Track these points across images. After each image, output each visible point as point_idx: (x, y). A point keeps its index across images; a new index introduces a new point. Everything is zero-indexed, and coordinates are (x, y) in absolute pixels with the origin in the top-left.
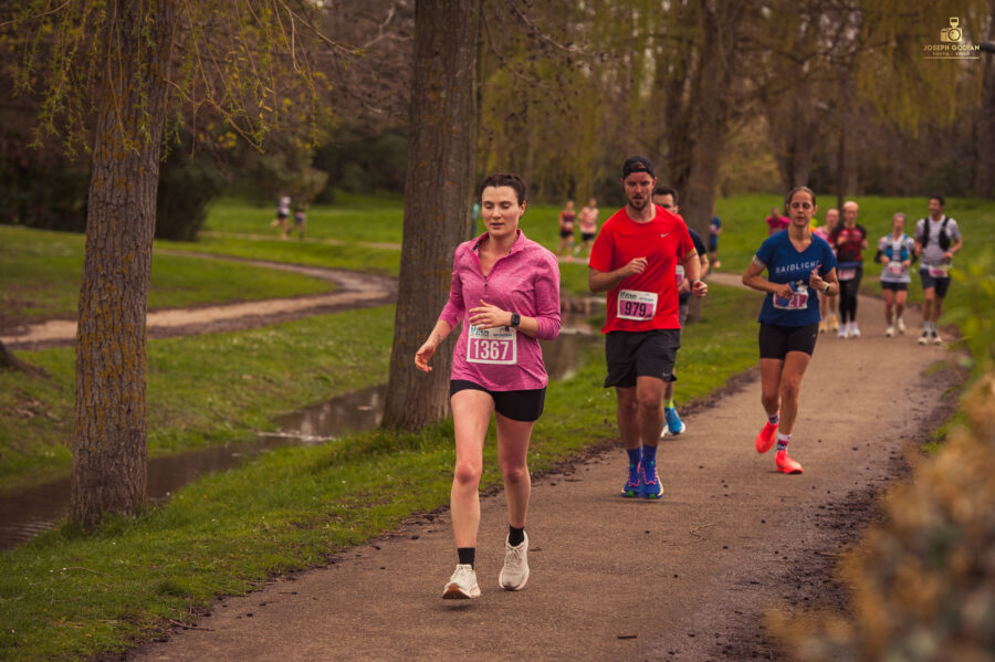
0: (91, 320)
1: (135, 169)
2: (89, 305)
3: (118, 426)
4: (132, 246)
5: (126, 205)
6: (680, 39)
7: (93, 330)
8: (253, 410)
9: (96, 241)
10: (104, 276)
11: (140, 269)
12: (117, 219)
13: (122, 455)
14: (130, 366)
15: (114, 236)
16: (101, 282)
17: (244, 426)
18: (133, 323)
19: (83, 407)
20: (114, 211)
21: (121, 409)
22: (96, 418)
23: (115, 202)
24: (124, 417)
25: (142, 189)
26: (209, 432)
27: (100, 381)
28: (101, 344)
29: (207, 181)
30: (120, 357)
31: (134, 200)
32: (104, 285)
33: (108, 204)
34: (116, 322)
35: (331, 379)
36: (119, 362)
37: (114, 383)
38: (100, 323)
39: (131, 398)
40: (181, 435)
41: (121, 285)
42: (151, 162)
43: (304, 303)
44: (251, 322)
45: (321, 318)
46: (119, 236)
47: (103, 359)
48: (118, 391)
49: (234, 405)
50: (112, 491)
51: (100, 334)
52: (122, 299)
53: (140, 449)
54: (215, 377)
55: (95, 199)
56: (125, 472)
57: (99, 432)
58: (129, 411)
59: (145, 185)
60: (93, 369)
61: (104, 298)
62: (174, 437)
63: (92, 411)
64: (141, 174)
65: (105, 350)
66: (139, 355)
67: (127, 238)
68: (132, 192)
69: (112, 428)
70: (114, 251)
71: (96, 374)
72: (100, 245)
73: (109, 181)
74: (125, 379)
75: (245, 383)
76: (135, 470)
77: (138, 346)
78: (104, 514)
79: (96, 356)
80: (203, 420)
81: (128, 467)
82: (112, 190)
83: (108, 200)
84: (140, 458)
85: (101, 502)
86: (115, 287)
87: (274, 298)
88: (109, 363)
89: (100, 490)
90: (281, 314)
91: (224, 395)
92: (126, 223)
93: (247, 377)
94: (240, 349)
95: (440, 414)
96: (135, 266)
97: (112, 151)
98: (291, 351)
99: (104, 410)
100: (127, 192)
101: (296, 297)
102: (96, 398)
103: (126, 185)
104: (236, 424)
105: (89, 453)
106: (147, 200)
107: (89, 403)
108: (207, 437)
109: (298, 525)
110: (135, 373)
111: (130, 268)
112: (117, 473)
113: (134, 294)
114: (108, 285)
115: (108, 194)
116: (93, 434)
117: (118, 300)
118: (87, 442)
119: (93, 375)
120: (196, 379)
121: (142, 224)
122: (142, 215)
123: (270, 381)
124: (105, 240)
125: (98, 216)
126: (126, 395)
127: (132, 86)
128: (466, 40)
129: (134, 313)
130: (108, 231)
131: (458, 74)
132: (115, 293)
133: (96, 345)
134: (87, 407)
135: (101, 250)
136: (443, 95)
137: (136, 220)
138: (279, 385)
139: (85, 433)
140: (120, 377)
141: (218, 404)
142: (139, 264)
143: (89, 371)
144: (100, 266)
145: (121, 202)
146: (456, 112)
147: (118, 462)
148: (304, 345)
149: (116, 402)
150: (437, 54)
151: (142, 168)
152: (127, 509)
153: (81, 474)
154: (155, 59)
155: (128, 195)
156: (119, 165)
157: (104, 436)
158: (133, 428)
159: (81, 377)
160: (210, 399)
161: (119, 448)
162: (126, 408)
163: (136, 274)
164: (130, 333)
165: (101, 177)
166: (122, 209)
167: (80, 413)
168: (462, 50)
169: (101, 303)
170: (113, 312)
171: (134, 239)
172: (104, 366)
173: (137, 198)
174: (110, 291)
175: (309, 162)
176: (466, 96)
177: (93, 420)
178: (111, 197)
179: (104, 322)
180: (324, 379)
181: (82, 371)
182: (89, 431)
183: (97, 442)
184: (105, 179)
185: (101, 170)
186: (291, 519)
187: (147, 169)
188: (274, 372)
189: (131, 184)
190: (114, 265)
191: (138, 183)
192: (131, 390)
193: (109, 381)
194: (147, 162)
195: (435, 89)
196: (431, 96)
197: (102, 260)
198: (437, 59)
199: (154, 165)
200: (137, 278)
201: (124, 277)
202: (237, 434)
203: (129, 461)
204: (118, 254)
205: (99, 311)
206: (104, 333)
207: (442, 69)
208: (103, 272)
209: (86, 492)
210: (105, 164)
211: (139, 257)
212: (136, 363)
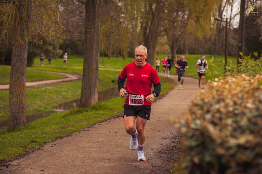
0: (13, 82)
1: (22, 47)
2: (12, 79)
3: (19, 106)
4: (22, 65)
5: (20, 55)
6: (146, 18)
7: (13, 84)
8: (48, 105)
9: (14, 64)
10: (15, 72)
11: (24, 70)
12: (18, 59)
13: (20, 113)
14: (22, 92)
15: (18, 63)
16: (15, 73)
17: (46, 108)
18: (22, 83)
19: (11, 102)
20: (18, 57)
21: (20, 102)
22: (14, 104)
23: (18, 55)
24: (21, 104)
25: (24, 52)
26: (38, 110)
27: (15, 96)
28: (15, 87)
29: (34, 52)
30: (19, 90)
31: (22, 54)
32: (16, 74)
33: (16, 55)
34: (19, 82)
35: (66, 97)
36: (19, 92)
37: (18, 97)
38: (15, 82)
39: (22, 100)
40: (31, 110)
41: (19, 74)
42: (26, 45)
43: (59, 80)
44: (46, 85)
45: (63, 84)
46: (19, 62)
47: (16, 91)
48: (19, 98)
49: (43, 103)
50: (18, 121)
51: (15, 85)
52: (20, 77)
53: (24, 111)
54: (39, 97)
55: (13, 54)
56: (21, 117)
57: (15, 108)
58: (22, 103)
59: (25, 51)
60: (13, 93)
61: (16, 77)
62: (30, 111)
63: (13, 103)
64: (24, 49)
65: (16, 89)
66: (24, 90)
67: (21, 63)
68: (22, 52)
69: (18, 107)
70: (18, 66)
71: (14, 94)
72: (15, 65)
73: (17, 50)
74: (21, 95)
75: (46, 99)
76: (23, 116)
77: (24, 88)
78: (16, 126)
79: (14, 90)
80: (36, 107)
81: (22, 116)
82: (17, 52)
83: (16, 54)
84: (24, 114)
85: (16, 124)
86: (18, 74)
87: (51, 79)
88: (17, 92)
89: (15, 121)
90: (53, 83)
91: (41, 101)
92: (21, 60)
93: (46, 97)
94: (44, 91)
95: (92, 104)
96: (23, 70)
97: (17, 43)
98: (56, 91)
99: (16, 102)
100: (21, 52)
101: (57, 79)
102: (14, 100)
103: (20, 51)
104: (44, 108)
105: (13, 112)
106: (25, 54)
107: (12, 101)
108: (37, 111)
109: (61, 128)
110: (23, 94)
111: (22, 70)
112: (19, 117)
113: (23, 76)
114: (17, 74)
115: (16, 53)
116: (14, 108)
117: (19, 77)
118: (12, 110)
119: (13, 95)
120: (34, 97)
121: (24, 60)
122: (24, 58)
123: (52, 98)
124: (16, 64)
125: (14, 58)
126: (21, 99)
127: (21, 28)
128: (98, 17)
129: (23, 80)
130: (16, 61)
131: (96, 25)
132: (18, 76)
133: (14, 88)
134: (12, 102)
135: (15, 66)
136: (92, 30)
137: (23, 59)
138: (54, 99)
139: (12, 108)
140: (20, 95)
141: (40, 103)
142: (24, 69)
143: (12, 94)
144: (15, 70)
145: (19, 55)
146: (95, 34)
147: (19, 114)
148: (59, 90)
149: (19, 101)
150: (91, 21)
151: (24, 47)
152: (22, 125)
153: (11, 117)
154: (27, 22)
155: (21, 53)
156: (19, 46)
157: (16, 109)
158: (23, 107)
159: (10, 95)
160: (38, 102)
161: (20, 111)
162: (21, 102)
163: (23, 71)
164: (22, 85)
165: (15, 49)
166: (20, 57)
167: (11, 103)
168: (97, 20)
169: (15, 78)
170: (18, 80)
171: (22, 63)
172: (16, 93)
173: (23, 54)
174: (17, 75)
175: (58, 48)
176: (98, 31)
177: (13, 105)
178: (17, 54)
179: (16, 82)
180: (64, 98)
181: (11, 94)
182: (13, 107)
183: (15, 110)
184: (16, 50)
185: (14, 48)
186: (60, 127)
187: (25, 47)
188: (52, 96)
189: (22, 51)
190: (18, 69)
191: (23, 50)
192: (22, 98)
193: (17, 96)
194: (25, 45)
195: (90, 29)
196: (89, 30)
197: (15, 68)
198: (91, 22)
199: (27, 46)
200: (23, 72)
201: (20, 72)
202: (44, 110)
203: (22, 114)
204: (19, 67)
205: (15, 80)
206: (16, 85)
207: (92, 24)
208: (15, 71)
209: (12, 122)
210: (16, 46)
211: (24, 68)
212: (23, 92)
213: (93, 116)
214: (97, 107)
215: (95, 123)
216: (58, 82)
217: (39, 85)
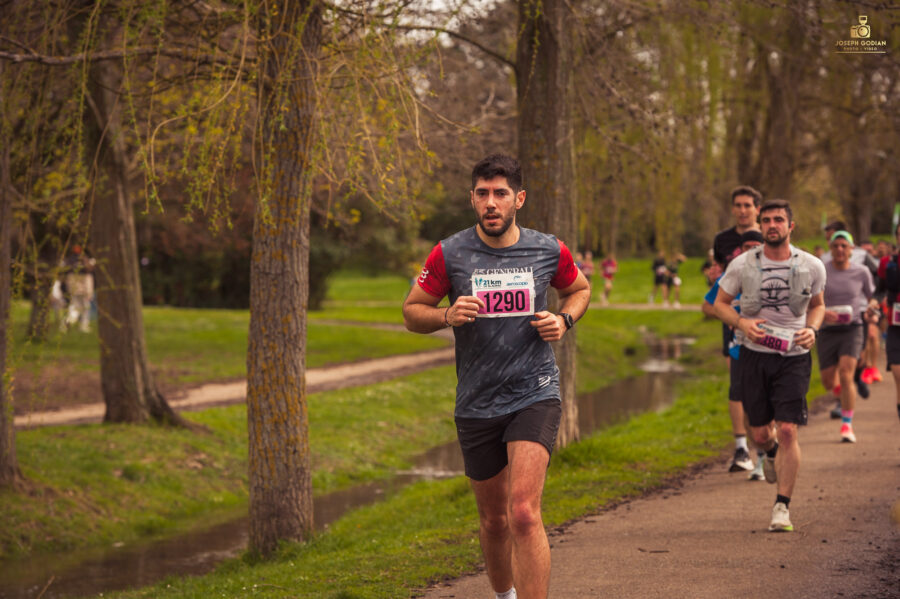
0: (259, 375)
1: (289, 242)
2: (256, 362)
3: (286, 465)
4: (290, 308)
5: (283, 274)
7: (261, 383)
8: (390, 452)
9: (259, 306)
10: (267, 336)
11: (298, 328)
12: (276, 285)
13: (291, 491)
14: (293, 412)
15: (274, 300)
16: (265, 342)
17: (383, 466)
18: (294, 375)
19: (256, 451)
20: (273, 280)
21: (288, 450)
22: (267, 459)
23: (273, 272)
24: (291, 456)
25: (296, 259)
26: (352, 473)
27: (269, 426)
28: (268, 395)
29: (327, 256)
30: (284, 405)
31: (289, 269)
32: (268, 344)
33: (267, 274)
34: (280, 375)
36: (284, 410)
37: (281, 428)
38: (266, 377)
39: (296, 440)
40: (329, 477)
41: (282, 342)
42: (302, 234)
43: (424, 358)
44: (379, 377)
46: (278, 301)
47: (270, 407)
48: (284, 435)
49: (372, 448)
50: (285, 522)
51: (267, 387)
52: (283, 355)
53: (306, 483)
54: (355, 425)
55: (257, 270)
56: (294, 504)
57: (271, 471)
58: (295, 452)
59: (298, 256)
60: (262, 417)
61: (269, 355)
62: (324, 479)
63: (263, 453)
64: (294, 246)
65: (272, 400)
66: (300, 403)
67: (285, 302)
68: (288, 262)
69: (282, 467)
70: (275, 314)
71: (265, 421)
72: (263, 309)
73: (268, 254)
74: (289, 423)
75: (379, 430)
76: (303, 503)
77: (300, 396)
78: (279, 542)
79: (264, 405)
80: (347, 462)
81: (297, 500)
82: (270, 262)
83: (267, 271)
84: (306, 492)
85: (276, 532)
86: (276, 345)
87: (397, 355)
88: (276, 411)
89: (274, 522)
90: (405, 369)
91: (363, 440)
92: (284, 289)
93: (381, 424)
94: (373, 400)
96: (293, 326)
98: (417, 399)
99: (274, 451)
100: (283, 262)
102: (266, 441)
103: (282, 257)
104: (377, 465)
105: (263, 489)
106: (301, 269)
107: (261, 447)
108: (352, 477)
109: (447, 542)
110: (298, 418)
111: (289, 328)
112: (288, 506)
113: (294, 349)
114: (271, 344)
115: (267, 265)
116: (266, 473)
117: (280, 356)
118: (261, 481)
119: (262, 422)
120: (338, 427)
121: (298, 289)
122: (297, 282)
123: (402, 427)
124: (267, 305)
125: (259, 284)
126: (292, 437)
127: (282, 171)
128: (563, 114)
129: (295, 368)
130: (269, 297)
131: (558, 144)
132: (277, 350)
133: (264, 396)
134: (259, 451)
135: (264, 314)
136: (546, 162)
137: (292, 286)
138: (410, 429)
139: (259, 473)
140: (286, 422)
141: (359, 449)
142: (297, 323)
143: (259, 418)
144: (263, 328)
145: (279, 271)
146: (558, 176)
147: (288, 495)
148: (429, 393)
149: (283, 443)
150: (538, 127)
151: (295, 242)
152: (298, 537)
153: (257, 509)
154: (301, 148)
155: (284, 266)
156: (275, 240)
157: (275, 474)
158: (299, 466)
159: (252, 424)
160: (351, 445)
161: (288, 484)
162: (291, 449)
163: (295, 333)
164: (292, 384)
165: (260, 251)
166: (281, 278)
167: (253, 455)
168: (561, 122)
169: (266, 359)
170: (276, 367)
171: (291, 302)
172: (272, 415)
173: (292, 268)
174: (273, 348)
175: (416, 233)
176: (566, 163)
177: (264, 461)
178: (270, 268)
179: (270, 376)
181: (253, 420)
182: (262, 471)
183: (270, 480)
184: (264, 253)
185: (260, 245)
186: (440, 537)
187: (299, 242)
188: (404, 418)
189: (286, 256)
190: (276, 326)
191: (291, 254)
192: (296, 433)
193: (276, 427)
194: (299, 235)
195: (538, 158)
196: (535, 164)
197: (265, 322)
198: (539, 132)
199: (304, 238)
200: (295, 337)
201: (284, 335)
202: (378, 473)
203: (297, 495)
204: (278, 316)
205: (264, 366)
206: (270, 385)
207: (543, 140)
208: (267, 333)
209: (262, 524)
210: (264, 239)
211: (296, 318)
212: (299, 409)
213: (564, 488)
214: (576, 455)
215: (572, 517)
216: (423, 366)
217: (351, 378)
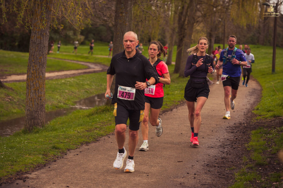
0: (31, 74)
1: (43, 33)
2: (30, 70)
3: (38, 103)
4: (42, 54)
7: (31, 77)
8: (69, 100)
9: (32, 53)
10: (34, 62)
11: (44, 61)
12: (38, 47)
13: (39, 111)
14: (41, 87)
15: (37, 52)
16: (33, 64)
17: (66, 104)
18: (42, 75)
19: (28, 98)
20: (37, 45)
21: (38, 99)
22: (32, 101)
23: (37, 43)
24: (39, 101)
25: (45, 39)
26: (57, 106)
27: (33, 91)
30: (38, 85)
31: (42, 42)
32: (34, 65)
33: (35, 43)
34: (37, 75)
35: (89, 92)
36: (38, 86)
37: (37, 92)
38: (33, 75)
39: (41, 96)
40: (50, 106)
41: (39, 65)
43: (80, 71)
44: (66, 76)
45: (85, 75)
46: (38, 52)
47: (34, 85)
48: (38, 94)
49: (63, 98)
50: (36, 121)
51: (33, 78)
52: (39, 69)
53: (43, 110)
54: (58, 91)
55: (32, 41)
56: (40, 116)
57: (33, 105)
58: (41, 99)
60: (31, 88)
61: (34, 68)
62: (48, 107)
63: (30, 99)
64: (44, 35)
65: (34, 83)
66: (43, 84)
67: (40, 52)
68: (42, 39)
69: (36, 104)
70: (37, 56)
71: (32, 89)
72: (33, 54)
73: (36, 37)
74: (39, 90)
75: (66, 93)
76: (42, 116)
77: (43, 82)
78: (34, 127)
79: (32, 84)
80: (55, 102)
81: (40, 114)
82: (37, 39)
83: (35, 42)
85: (33, 124)
86: (37, 65)
87: (72, 70)
89: (32, 121)
90: (74, 74)
91: (61, 96)
92: (40, 48)
93: (66, 91)
94: (64, 83)
96: (43, 60)
97: (36, 28)
98: (78, 84)
99: (34, 99)
100: (41, 40)
101: (78, 69)
102: (32, 96)
103: (40, 38)
104: (64, 104)
105: (30, 110)
106: (46, 42)
108: (56, 107)
109: (87, 131)
110: (42, 89)
111: (41, 60)
112: (37, 116)
113: (42, 68)
114: (35, 65)
115: (35, 40)
116: (31, 105)
118: (29, 108)
120: (53, 91)
122: (44, 46)
123: (73, 92)
124: (34, 53)
125: (32, 46)
126: (40, 95)
127: (42, 11)
129: (42, 73)
130: (35, 50)
131: (128, 9)
133: (32, 81)
134: (29, 98)
135: (33, 55)
136: (124, 14)
137: (43, 48)
138: (75, 93)
139: (29, 105)
140: (38, 90)
141: (59, 98)
142: (44, 59)
143: (30, 88)
144: (33, 60)
145: (39, 42)
146: (127, 19)
147: (38, 113)
148: (81, 82)
149: (37, 97)
150: (122, 3)
151: (45, 33)
152: (40, 126)
153: (28, 116)
154: (49, 4)
156: (38, 32)
157: (34, 106)
158: (42, 104)
159: (27, 90)
160: (57, 97)
161: (38, 109)
163: (43, 62)
164: (41, 78)
165: (34, 35)
166: (39, 44)
167: (27, 100)
168: (129, 2)
169: (33, 70)
170: (36, 72)
171: (42, 52)
172: (34, 87)
174: (36, 67)
175: (80, 33)
176: (130, 15)
177: (31, 102)
178: (36, 41)
180: (87, 92)
181: (28, 88)
182: (30, 105)
183: (32, 108)
184: (35, 36)
186: (85, 129)
188: (73, 90)
190: (37, 60)
191: (43, 37)
193: (35, 91)
194: (46, 32)
195: (122, 13)
196: (120, 15)
197: (34, 58)
198: (122, 5)
199: (48, 32)
201: (40, 63)
202: (65, 106)
203: (40, 113)
205: (33, 72)
207: (124, 8)
208: (34, 61)
209: (29, 121)
210: (35, 32)
212: (43, 86)
216: (80, 74)
217: (58, 76)
